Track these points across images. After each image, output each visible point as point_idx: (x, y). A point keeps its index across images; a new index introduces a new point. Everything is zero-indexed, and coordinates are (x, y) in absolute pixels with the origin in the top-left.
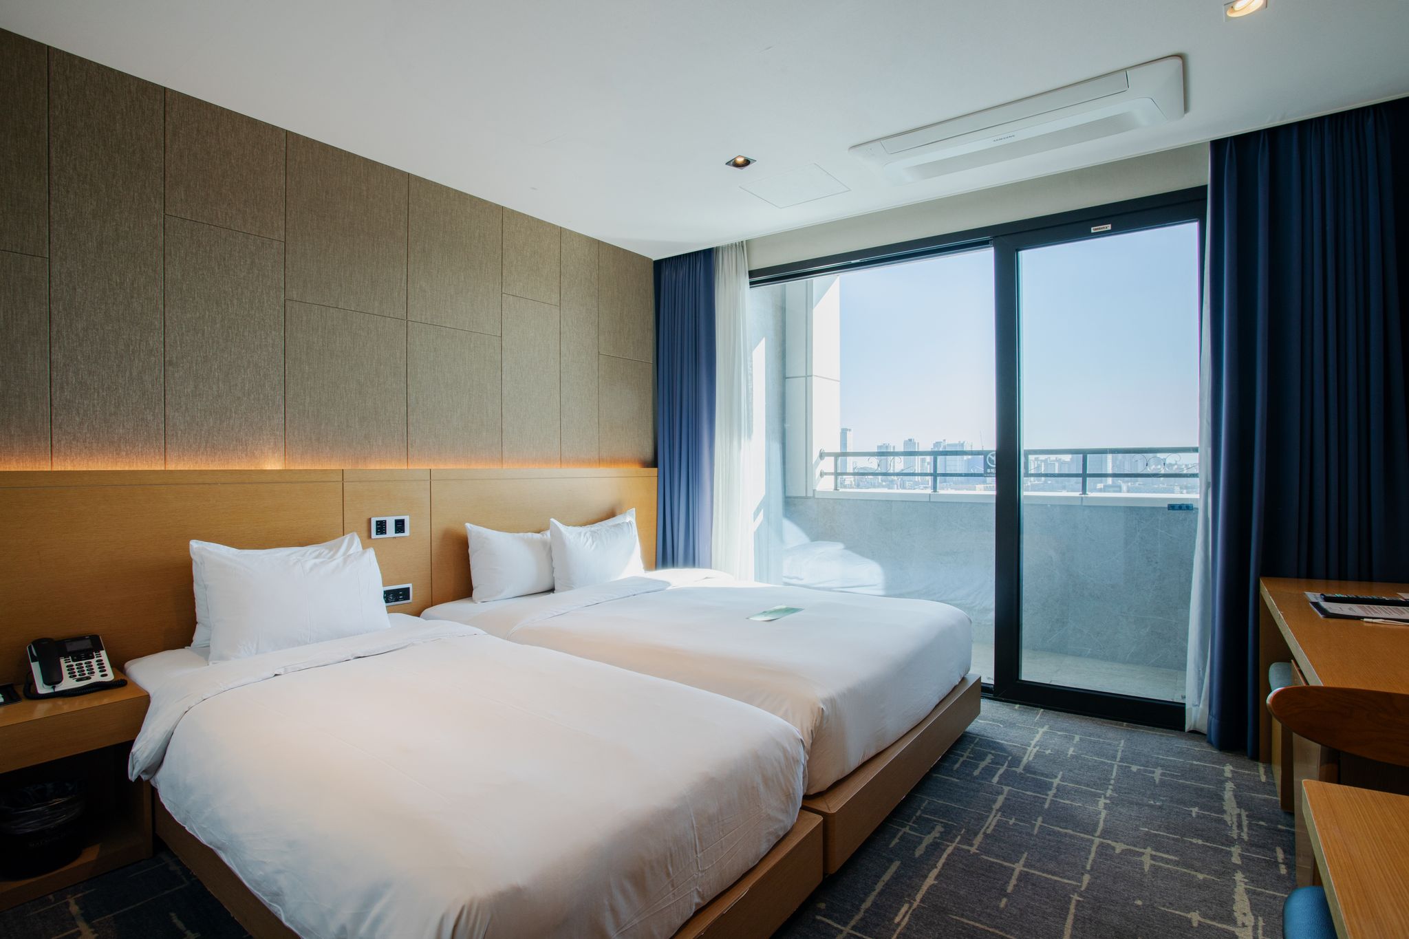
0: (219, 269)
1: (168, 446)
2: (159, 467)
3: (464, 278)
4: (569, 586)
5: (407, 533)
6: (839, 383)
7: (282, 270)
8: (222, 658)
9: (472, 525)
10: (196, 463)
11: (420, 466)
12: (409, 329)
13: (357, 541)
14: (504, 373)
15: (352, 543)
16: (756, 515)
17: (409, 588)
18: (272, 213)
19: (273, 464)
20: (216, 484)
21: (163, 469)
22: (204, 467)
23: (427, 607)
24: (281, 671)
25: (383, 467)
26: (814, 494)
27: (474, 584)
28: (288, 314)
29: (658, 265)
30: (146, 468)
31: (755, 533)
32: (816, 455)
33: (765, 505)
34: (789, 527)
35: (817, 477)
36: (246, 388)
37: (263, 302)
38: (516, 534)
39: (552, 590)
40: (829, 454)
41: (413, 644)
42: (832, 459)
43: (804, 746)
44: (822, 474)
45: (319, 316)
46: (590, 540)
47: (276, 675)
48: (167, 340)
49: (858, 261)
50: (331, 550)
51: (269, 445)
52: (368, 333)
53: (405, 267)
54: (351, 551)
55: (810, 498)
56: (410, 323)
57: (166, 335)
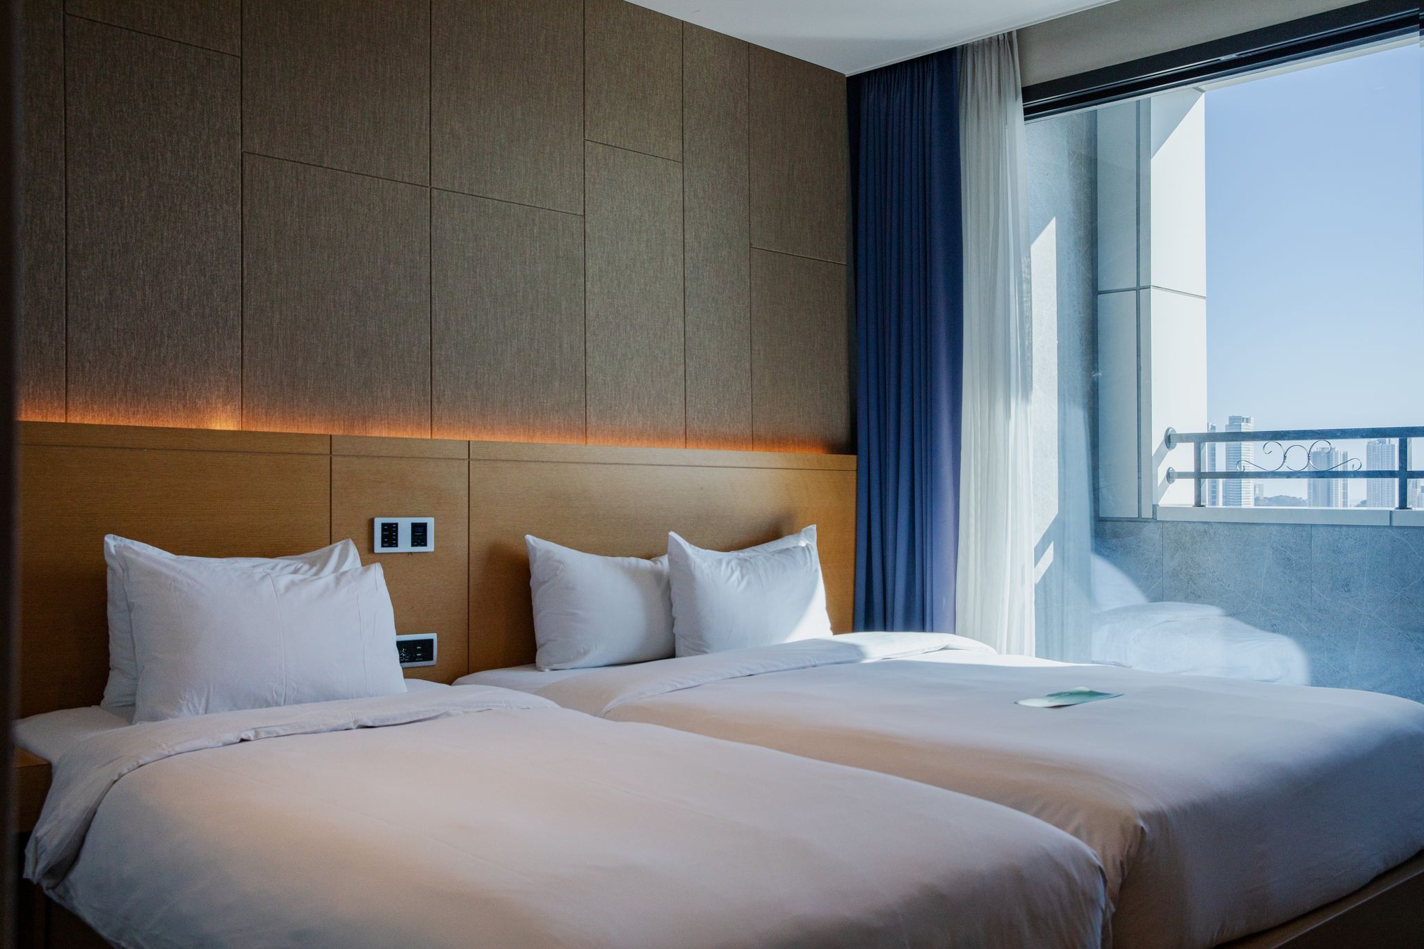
0: (144, 101)
1: (71, 386)
2: (58, 419)
3: (523, 114)
4: (699, 648)
5: (430, 547)
6: (1205, 301)
7: (238, 103)
8: (154, 717)
9: (535, 538)
10: (111, 415)
11: (452, 437)
12: (435, 202)
13: (353, 552)
14: (589, 277)
15: (347, 555)
16: (1039, 552)
17: (431, 641)
18: (221, 8)
19: (224, 422)
20: (141, 449)
21: (63, 421)
22: (122, 422)
23: (462, 675)
24: (251, 735)
25: (393, 434)
26: (1154, 513)
27: (540, 637)
28: (247, 178)
29: (857, 84)
30: (39, 419)
31: (1036, 586)
32: (1157, 439)
33: (1056, 534)
34: (1105, 573)
35: (1160, 481)
36: (185, 297)
37: (210, 157)
38: (609, 558)
39: (672, 655)
40: (1186, 438)
41: (448, 714)
42: (1190, 447)
43: (1105, 881)
44: (1170, 476)
45: (294, 180)
46: (737, 573)
47: (243, 740)
48: (70, 218)
49: (1234, 56)
50: (312, 565)
51: (219, 391)
52: (370, 210)
53: (426, 97)
54: (345, 568)
55: (1146, 521)
56: (435, 192)
57: (69, 209)
